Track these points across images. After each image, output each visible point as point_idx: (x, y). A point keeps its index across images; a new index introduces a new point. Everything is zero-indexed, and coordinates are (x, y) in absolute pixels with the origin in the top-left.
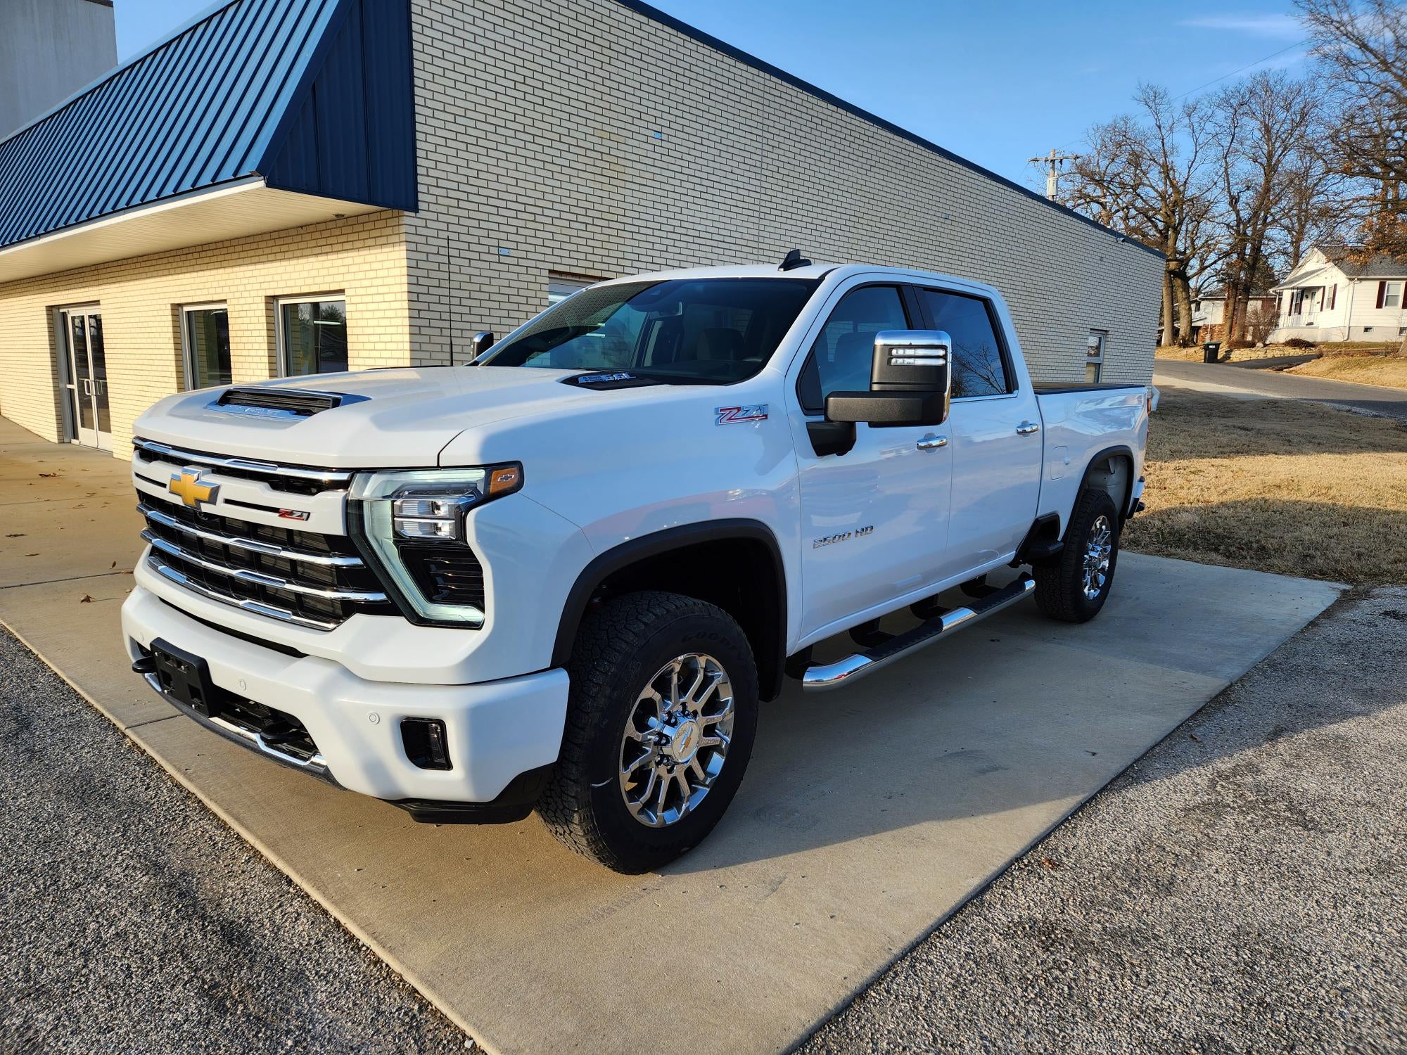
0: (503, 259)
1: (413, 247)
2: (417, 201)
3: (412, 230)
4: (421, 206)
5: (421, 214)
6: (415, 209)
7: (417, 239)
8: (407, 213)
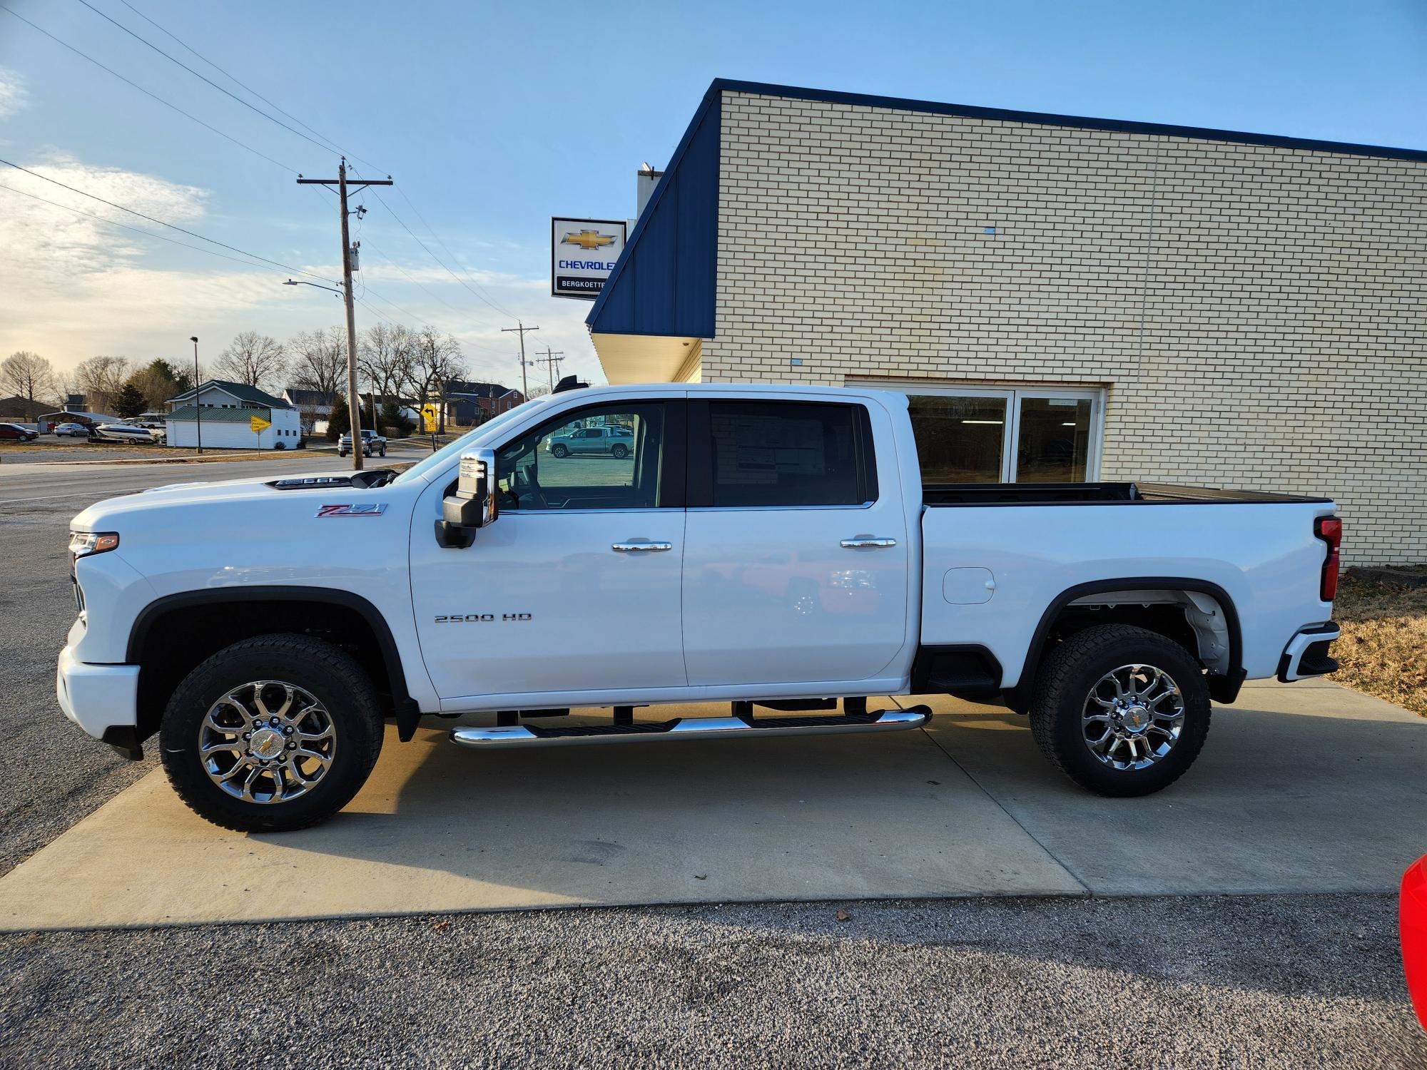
0: (795, 369)
1: (708, 366)
2: (714, 328)
3: (709, 352)
4: (718, 332)
5: (717, 339)
6: (712, 335)
7: (712, 359)
8: (704, 339)
